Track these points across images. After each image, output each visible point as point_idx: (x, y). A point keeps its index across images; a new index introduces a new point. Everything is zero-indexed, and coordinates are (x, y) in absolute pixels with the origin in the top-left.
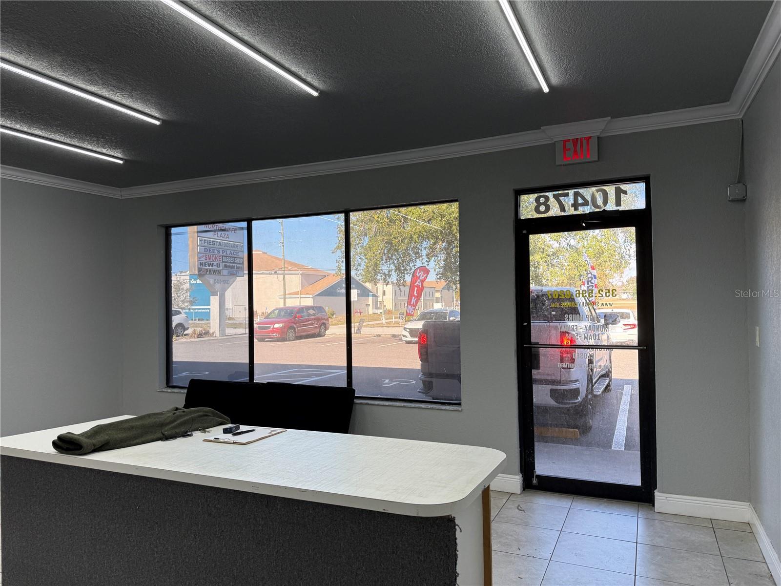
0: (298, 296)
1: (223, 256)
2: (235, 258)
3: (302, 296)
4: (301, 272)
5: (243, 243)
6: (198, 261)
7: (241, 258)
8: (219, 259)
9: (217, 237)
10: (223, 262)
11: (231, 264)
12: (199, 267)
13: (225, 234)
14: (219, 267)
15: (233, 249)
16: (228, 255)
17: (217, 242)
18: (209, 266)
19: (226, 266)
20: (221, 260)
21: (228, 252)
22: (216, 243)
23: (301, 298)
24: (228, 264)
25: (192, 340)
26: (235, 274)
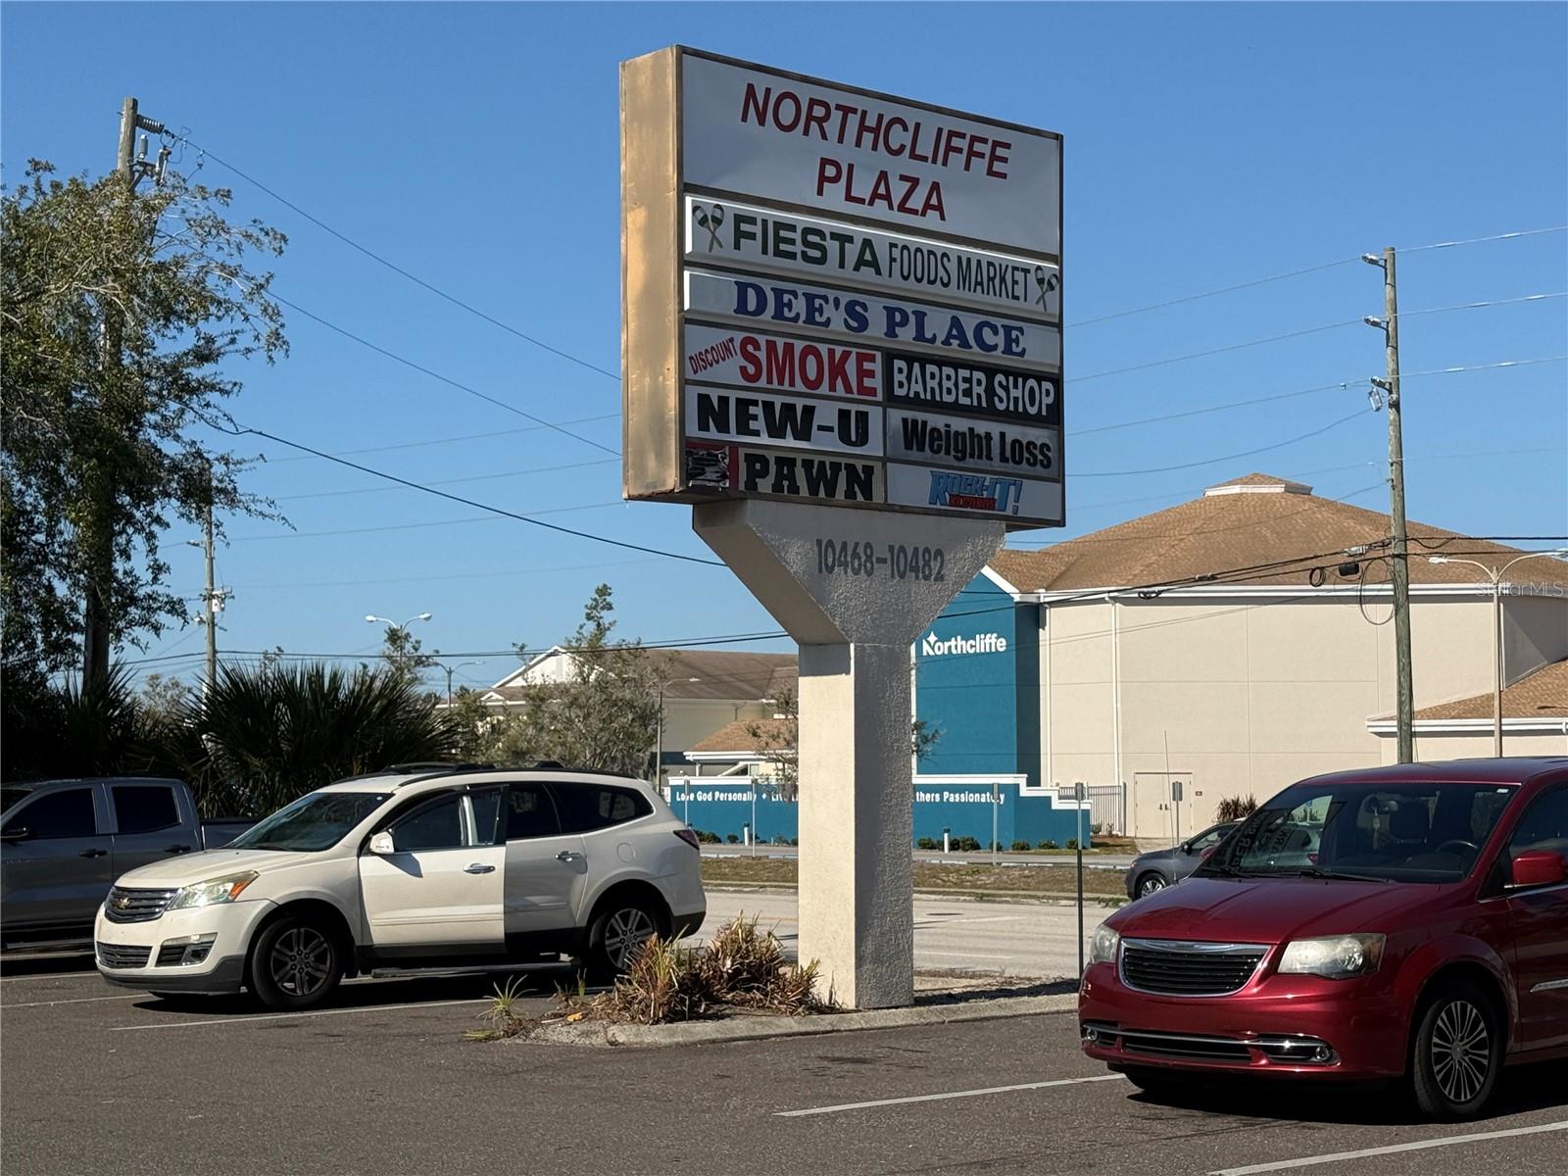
0: (1490, 724)
1: (890, 356)
2: (991, 371)
3: (1509, 723)
4: (1505, 587)
5: (1057, 259)
6: (683, 382)
7: (1040, 378)
8: (863, 374)
9: (849, 198)
10: (891, 400)
11: (960, 424)
12: (693, 431)
13: (915, 182)
14: (863, 439)
15: (978, 298)
16: (938, 349)
17: (844, 239)
18: (776, 431)
19: (914, 435)
20: (876, 383)
21: (938, 323)
22: (833, 246)
23: (1502, 733)
24: (937, 421)
25: (623, 1034)
26: (990, 503)
